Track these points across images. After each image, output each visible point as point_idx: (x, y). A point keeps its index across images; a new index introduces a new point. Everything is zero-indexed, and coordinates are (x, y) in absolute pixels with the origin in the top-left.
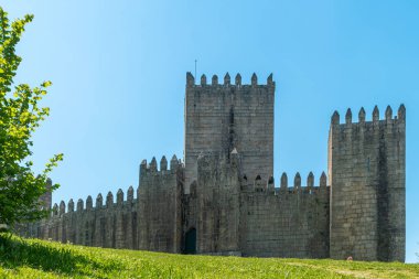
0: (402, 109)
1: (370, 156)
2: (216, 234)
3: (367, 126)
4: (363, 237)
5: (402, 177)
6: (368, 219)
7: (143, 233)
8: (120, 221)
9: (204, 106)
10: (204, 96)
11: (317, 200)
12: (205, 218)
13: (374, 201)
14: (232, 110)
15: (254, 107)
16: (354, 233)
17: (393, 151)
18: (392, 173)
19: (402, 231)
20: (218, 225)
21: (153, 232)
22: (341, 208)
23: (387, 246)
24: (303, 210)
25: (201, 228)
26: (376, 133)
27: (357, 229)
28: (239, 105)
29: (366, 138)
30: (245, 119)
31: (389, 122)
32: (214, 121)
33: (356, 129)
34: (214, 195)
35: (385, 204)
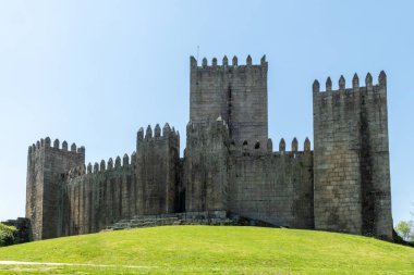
0: (383, 76)
1: (351, 121)
2: (204, 195)
3: (348, 93)
4: (347, 200)
5: (385, 142)
6: (352, 182)
7: (140, 192)
8: (125, 182)
9: (205, 84)
10: (205, 76)
11: (301, 164)
12: (193, 180)
13: (357, 165)
14: (230, 87)
15: (249, 84)
16: (337, 195)
17: (374, 116)
18: (375, 137)
19: (387, 194)
20: (204, 186)
21: (149, 192)
22: (324, 171)
23: (372, 208)
24: (287, 173)
25: (190, 189)
26: (357, 99)
27: (341, 191)
28: (236, 83)
29: (347, 104)
30: (242, 95)
31: (369, 88)
32: (214, 96)
33: (336, 95)
34: (201, 158)
35: (368, 168)
